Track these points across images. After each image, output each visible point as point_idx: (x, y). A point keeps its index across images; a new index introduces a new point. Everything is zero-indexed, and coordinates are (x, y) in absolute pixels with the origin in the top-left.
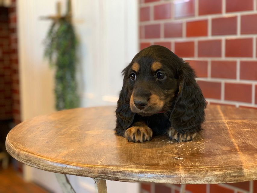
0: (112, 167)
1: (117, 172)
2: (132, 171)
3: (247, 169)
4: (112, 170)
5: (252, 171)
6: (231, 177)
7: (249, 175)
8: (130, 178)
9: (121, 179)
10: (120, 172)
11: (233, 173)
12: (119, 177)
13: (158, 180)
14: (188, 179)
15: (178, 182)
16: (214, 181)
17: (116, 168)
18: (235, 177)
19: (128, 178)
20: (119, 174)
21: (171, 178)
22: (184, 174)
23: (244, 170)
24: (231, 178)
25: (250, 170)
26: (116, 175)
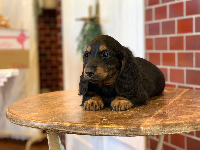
0: (54, 123)
1: (57, 126)
2: (66, 125)
3: (144, 127)
4: (54, 124)
5: (147, 128)
6: (131, 131)
7: (145, 131)
8: (64, 130)
9: (59, 130)
10: (59, 126)
11: (132, 129)
12: (58, 129)
13: (81, 131)
14: (101, 131)
15: (93, 133)
16: (118, 134)
17: (57, 123)
18: (134, 131)
19: (63, 130)
20: (58, 127)
21: (89, 130)
22: (98, 128)
23: (141, 127)
24: (131, 133)
25: (146, 127)
26: (56, 128)
